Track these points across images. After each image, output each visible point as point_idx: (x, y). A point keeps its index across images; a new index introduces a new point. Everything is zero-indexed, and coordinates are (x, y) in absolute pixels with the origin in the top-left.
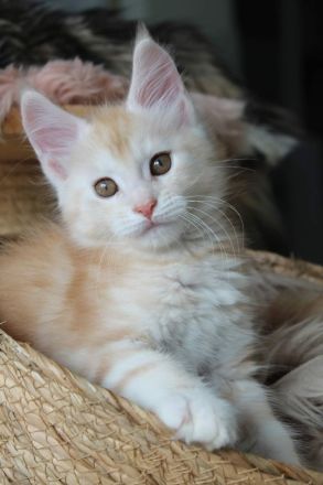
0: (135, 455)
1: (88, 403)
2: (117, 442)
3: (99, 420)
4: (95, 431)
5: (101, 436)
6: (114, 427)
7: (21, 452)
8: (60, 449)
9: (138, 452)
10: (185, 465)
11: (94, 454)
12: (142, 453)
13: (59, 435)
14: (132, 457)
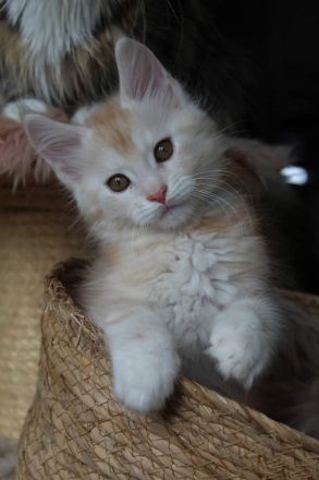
0: (259, 462)
1: (217, 414)
2: (242, 450)
3: (226, 430)
4: (222, 439)
5: (227, 444)
6: (241, 436)
7: (139, 458)
8: (182, 456)
9: (262, 459)
10: (306, 471)
11: (217, 460)
12: (266, 459)
13: (182, 443)
14: (255, 464)
